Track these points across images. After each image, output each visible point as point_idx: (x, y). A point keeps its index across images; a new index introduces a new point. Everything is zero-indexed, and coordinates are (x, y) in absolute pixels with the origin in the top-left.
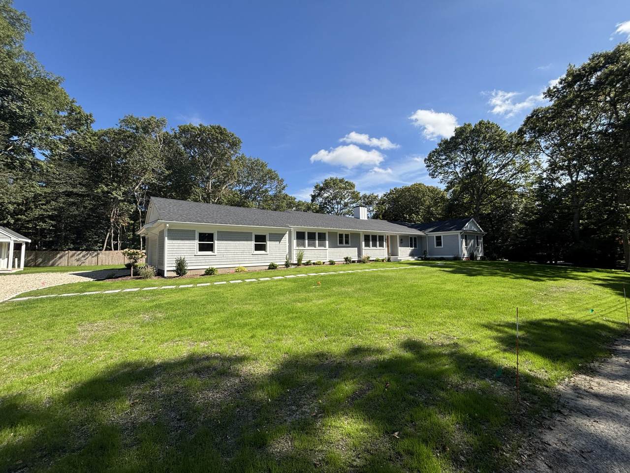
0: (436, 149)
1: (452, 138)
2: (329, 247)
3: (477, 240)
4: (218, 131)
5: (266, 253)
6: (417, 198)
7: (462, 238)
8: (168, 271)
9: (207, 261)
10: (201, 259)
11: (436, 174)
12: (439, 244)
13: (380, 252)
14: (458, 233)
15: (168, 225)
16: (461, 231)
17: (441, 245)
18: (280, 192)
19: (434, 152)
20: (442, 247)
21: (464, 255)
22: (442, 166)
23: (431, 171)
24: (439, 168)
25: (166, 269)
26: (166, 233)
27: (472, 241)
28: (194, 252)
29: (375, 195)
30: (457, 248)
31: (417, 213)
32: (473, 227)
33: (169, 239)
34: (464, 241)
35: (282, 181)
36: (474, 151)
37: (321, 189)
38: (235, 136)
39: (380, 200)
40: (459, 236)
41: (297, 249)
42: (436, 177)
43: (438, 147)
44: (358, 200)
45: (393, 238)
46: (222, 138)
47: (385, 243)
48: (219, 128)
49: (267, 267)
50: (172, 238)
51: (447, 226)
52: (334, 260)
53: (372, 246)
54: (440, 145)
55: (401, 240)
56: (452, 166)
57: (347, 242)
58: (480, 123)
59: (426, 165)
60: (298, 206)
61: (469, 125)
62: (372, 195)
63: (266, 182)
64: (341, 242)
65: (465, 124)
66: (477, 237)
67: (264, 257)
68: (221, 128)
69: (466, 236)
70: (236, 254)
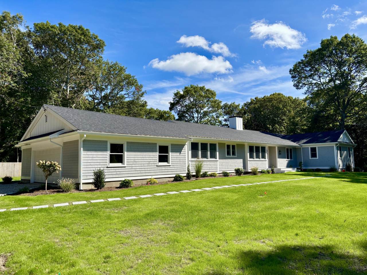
0: (302, 60)
1: (319, 50)
2: (219, 159)
3: (349, 152)
4: (79, 31)
5: (168, 164)
6: (278, 108)
7: (338, 150)
8: (83, 184)
9: (118, 173)
10: (112, 171)
11: (301, 85)
12: (314, 155)
13: (262, 164)
14: (333, 144)
15: (85, 136)
16: (337, 143)
17: (316, 157)
18: (138, 99)
19: (299, 63)
20: (318, 158)
21: (339, 166)
22: (306, 77)
23: (296, 82)
24: (303, 79)
25: (82, 181)
26: (81, 144)
27: (345, 152)
28: (106, 164)
29: (237, 104)
30: (333, 159)
31: (280, 124)
32: (345, 139)
33: (85, 150)
34: (339, 151)
35: (141, 86)
36: (341, 64)
37: (182, 97)
38: (98, 38)
39: (241, 110)
40: (335, 148)
41: (192, 160)
42: (300, 88)
43: (304, 59)
44: (218, 109)
45: (271, 149)
46: (86, 40)
47: (266, 154)
48: (80, 28)
49: (172, 179)
50: (86, 149)
51: (321, 137)
52: (228, 172)
53: (256, 158)
54: (306, 56)
55: (280, 152)
56: (316, 77)
57: (234, 154)
58: (346, 37)
59: (291, 76)
60: (150, 114)
61: (336, 38)
62: (233, 104)
63: (123, 89)
64: (228, 153)
65: (332, 37)
66: (349, 148)
67: (167, 169)
68: (82, 29)
69: (341, 148)
70: (142, 165)
